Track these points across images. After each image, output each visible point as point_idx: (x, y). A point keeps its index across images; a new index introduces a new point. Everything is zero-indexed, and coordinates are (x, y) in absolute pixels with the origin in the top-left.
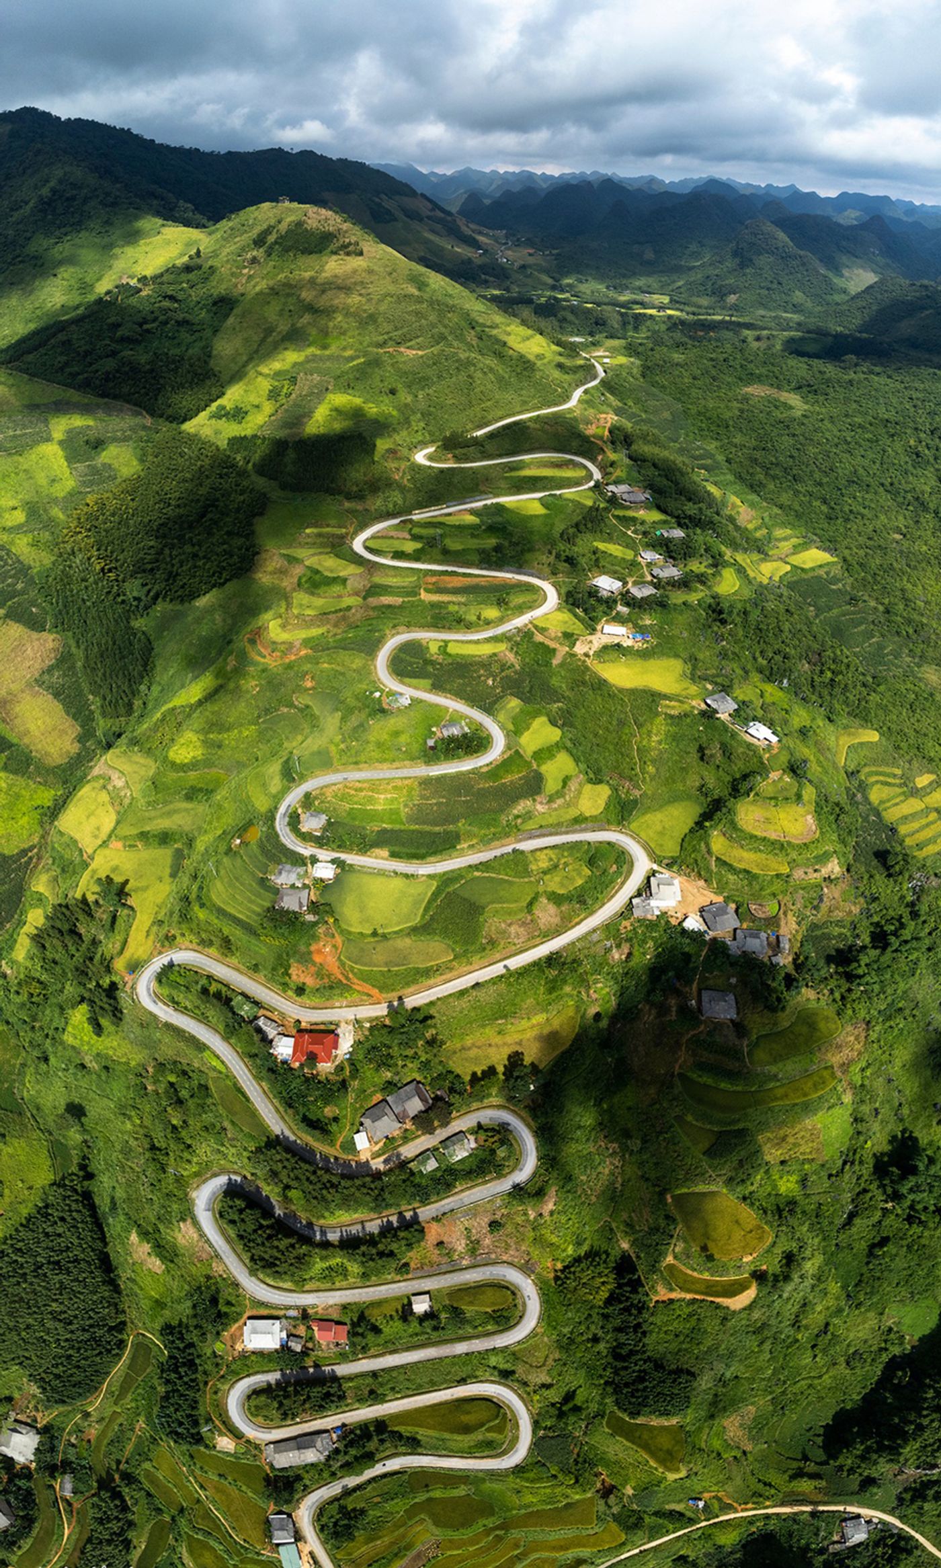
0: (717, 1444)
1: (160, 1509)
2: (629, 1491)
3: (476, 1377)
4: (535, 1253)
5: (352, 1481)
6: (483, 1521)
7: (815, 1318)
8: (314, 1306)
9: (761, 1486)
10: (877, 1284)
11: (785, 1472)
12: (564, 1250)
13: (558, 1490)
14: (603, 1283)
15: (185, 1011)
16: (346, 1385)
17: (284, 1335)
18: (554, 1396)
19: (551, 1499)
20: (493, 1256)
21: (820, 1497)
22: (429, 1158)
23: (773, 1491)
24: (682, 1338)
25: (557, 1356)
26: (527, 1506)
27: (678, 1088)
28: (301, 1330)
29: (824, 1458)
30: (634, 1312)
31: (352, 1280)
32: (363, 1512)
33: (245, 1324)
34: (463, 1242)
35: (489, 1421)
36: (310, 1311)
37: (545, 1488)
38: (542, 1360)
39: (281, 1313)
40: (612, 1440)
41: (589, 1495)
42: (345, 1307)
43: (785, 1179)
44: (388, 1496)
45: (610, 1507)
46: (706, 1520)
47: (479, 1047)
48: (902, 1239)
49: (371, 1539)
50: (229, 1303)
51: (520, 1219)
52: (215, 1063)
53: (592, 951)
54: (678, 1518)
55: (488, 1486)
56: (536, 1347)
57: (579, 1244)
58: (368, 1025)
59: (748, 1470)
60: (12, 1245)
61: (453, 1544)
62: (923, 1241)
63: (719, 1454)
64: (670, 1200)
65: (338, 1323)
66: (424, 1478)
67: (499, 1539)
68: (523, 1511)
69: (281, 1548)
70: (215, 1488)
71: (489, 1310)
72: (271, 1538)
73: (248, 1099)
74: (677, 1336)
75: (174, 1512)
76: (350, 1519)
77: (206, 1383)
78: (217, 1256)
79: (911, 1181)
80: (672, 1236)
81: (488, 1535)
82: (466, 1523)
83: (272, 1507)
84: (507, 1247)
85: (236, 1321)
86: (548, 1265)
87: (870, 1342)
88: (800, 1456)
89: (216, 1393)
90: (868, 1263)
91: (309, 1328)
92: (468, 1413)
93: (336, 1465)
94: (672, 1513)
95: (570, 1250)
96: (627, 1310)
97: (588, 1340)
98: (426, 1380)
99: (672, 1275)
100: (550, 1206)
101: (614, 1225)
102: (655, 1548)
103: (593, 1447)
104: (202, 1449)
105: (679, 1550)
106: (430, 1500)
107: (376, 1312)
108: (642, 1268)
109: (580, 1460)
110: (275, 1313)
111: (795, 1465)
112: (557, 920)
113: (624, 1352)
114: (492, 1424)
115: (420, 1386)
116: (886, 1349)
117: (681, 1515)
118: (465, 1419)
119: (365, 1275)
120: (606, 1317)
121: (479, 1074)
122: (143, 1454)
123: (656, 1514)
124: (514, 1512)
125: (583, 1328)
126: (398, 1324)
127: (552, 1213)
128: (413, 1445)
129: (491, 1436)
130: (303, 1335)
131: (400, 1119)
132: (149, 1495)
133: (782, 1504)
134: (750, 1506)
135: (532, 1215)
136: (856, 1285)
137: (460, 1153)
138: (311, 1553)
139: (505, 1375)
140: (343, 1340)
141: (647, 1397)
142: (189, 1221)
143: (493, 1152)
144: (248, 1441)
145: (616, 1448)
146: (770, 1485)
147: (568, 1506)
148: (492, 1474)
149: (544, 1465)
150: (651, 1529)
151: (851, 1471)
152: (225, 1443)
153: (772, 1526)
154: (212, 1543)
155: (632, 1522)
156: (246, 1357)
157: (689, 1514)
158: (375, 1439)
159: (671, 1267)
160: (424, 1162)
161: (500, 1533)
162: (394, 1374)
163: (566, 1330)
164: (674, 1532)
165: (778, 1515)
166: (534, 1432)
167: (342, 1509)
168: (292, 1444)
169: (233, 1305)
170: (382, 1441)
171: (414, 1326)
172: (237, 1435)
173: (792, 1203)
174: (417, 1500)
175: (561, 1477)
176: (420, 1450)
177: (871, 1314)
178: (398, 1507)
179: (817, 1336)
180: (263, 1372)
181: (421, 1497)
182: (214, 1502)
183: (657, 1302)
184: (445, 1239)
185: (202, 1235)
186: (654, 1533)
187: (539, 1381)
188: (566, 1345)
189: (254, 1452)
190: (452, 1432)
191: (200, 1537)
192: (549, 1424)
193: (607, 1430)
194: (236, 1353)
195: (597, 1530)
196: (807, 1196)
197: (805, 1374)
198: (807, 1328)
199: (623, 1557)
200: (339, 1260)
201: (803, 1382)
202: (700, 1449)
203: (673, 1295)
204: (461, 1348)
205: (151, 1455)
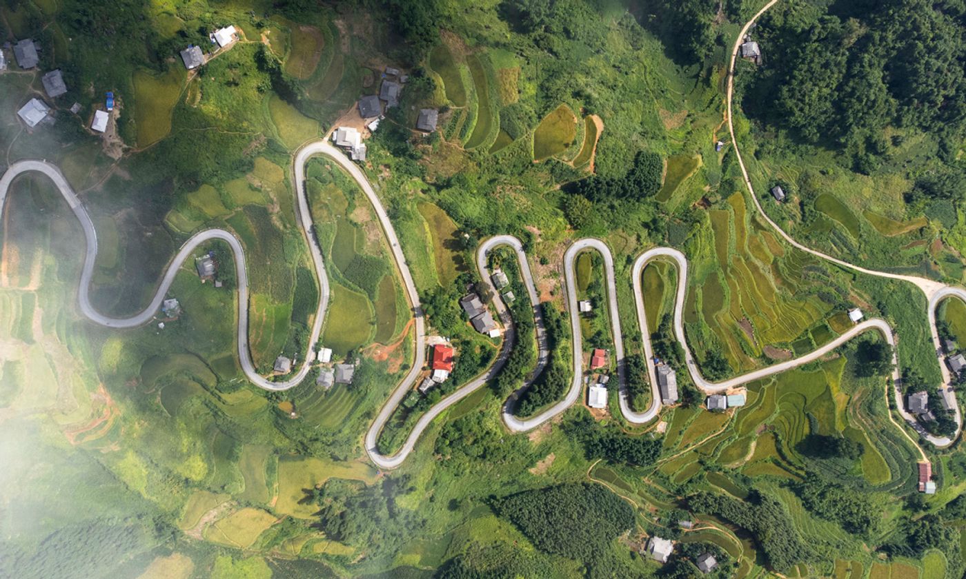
0: (681, 134)
1: (700, 476)
2: (707, 188)
3: (629, 278)
4: (560, 239)
5: (688, 357)
6: (720, 280)
7: (609, 73)
8: (583, 367)
9: (712, 106)
10: (591, 34)
11: (704, 90)
12: (561, 223)
13: (703, 233)
14: (580, 202)
15: (407, 437)
16: (630, 354)
17: (598, 385)
18: (644, 233)
19: (709, 237)
20: (560, 264)
21: (724, 70)
22: (507, 297)
23: (717, 98)
24: (617, 158)
25: (620, 230)
26: (712, 251)
27: (473, 150)
28: (596, 376)
29: (698, 65)
30: (600, 186)
31: (569, 345)
32: (709, 353)
33: (591, 407)
34: (551, 280)
35: (657, 272)
36: (585, 369)
37: (701, 241)
38: (623, 239)
39: (585, 386)
40: (673, 199)
41: (708, 214)
42: (584, 350)
43: (527, 90)
44: (700, 336)
45: (717, 202)
46: (731, 139)
47: (441, 264)
48: (565, 20)
49: (727, 350)
50: (578, 415)
51: (541, 247)
52: (441, 417)
53: (386, 190)
54: (728, 158)
55: (697, 275)
56: (615, 242)
57: (557, 214)
58: (429, 328)
59: (700, 114)
60: (536, 536)
61: (735, 299)
62: (567, 7)
63: (688, 133)
64: (537, 161)
65: (593, 354)
66: (690, 314)
67: (733, 271)
68: (716, 255)
69: (729, 405)
70: (688, 438)
71: (591, 268)
72: (722, 410)
73: (465, 397)
74: (615, 162)
75: (702, 468)
76: (712, 360)
77: (624, 434)
78: (550, 419)
79: (533, 15)
80: (558, 162)
81: (730, 278)
82: (720, 290)
83: (702, 406)
84: (556, 255)
85: (588, 412)
86: (567, 233)
87: (627, 36)
88: (695, 80)
89: (630, 428)
90: (578, 40)
91: (595, 371)
92: (650, 284)
93: (678, 365)
94: (724, 161)
95: (561, 219)
96: (598, 190)
97: (612, 212)
98: (629, 307)
99: (580, 163)
100: (535, 229)
101: (546, 192)
102: (748, 172)
103: (676, 210)
104: (664, 441)
105: (751, 157)
106: (704, 311)
107: (588, 333)
108: (573, 179)
109: (684, 218)
110: (585, 389)
111: (700, 84)
112: (364, 209)
113: (622, 192)
114: (658, 271)
115: (632, 310)
116: (633, 27)
117: (726, 155)
118: (654, 286)
119: (567, 337)
120: (599, 201)
121: (457, 266)
122: (664, 480)
123: (724, 171)
124: (715, 260)
125: (605, 214)
126: (596, 321)
127: (539, 229)
128: (668, 318)
129: (666, 272)
130: (598, 375)
131: (483, 312)
132: (690, 481)
133: (726, 93)
134: (725, 114)
135: (540, 240)
136: (591, 47)
137: (504, 279)
138: (734, 387)
139: (630, 261)
140: (603, 352)
141: (650, 180)
142: (529, 435)
143: (504, 260)
144: (660, 414)
145: (678, 197)
146: (712, 100)
147: (714, 227)
148: (691, 272)
149: (686, 241)
150: (734, 174)
151: (710, 50)
152: (661, 427)
153: (739, 99)
154: (723, 448)
155: (728, 187)
156: (610, 408)
157: (726, 151)
158: (663, 340)
159: (575, 163)
160: (509, 299)
161: (729, 269)
162: (625, 325)
163: (606, 224)
164: (738, 160)
165: (732, 96)
166: (666, 246)
167: (706, 365)
168: (663, 388)
169: (579, 413)
170: (665, 336)
171: (598, 311)
172: (656, 420)
173: (541, 87)
174: (703, 319)
175: (695, 231)
176: (671, 314)
177: (609, 35)
178: (707, 331)
179: (620, 72)
180: (618, 400)
181: (701, 316)
182: (697, 441)
183: (594, 172)
184: (549, 290)
185: (537, 428)
186: (737, 172)
187: (635, 242)
188: (614, 225)
189: (667, 411)
190: (662, 294)
191: (719, 454)
192: (660, 237)
193: (667, 202)
194: (608, 414)
195: (732, 210)
196: (537, 77)
197: (643, 78)
198: (615, 80)
199: (752, 193)
200: (559, 351)
201: (648, 78)
202: (684, 146)
203: (592, 163)
204: (612, 286)
205: (666, 475)
